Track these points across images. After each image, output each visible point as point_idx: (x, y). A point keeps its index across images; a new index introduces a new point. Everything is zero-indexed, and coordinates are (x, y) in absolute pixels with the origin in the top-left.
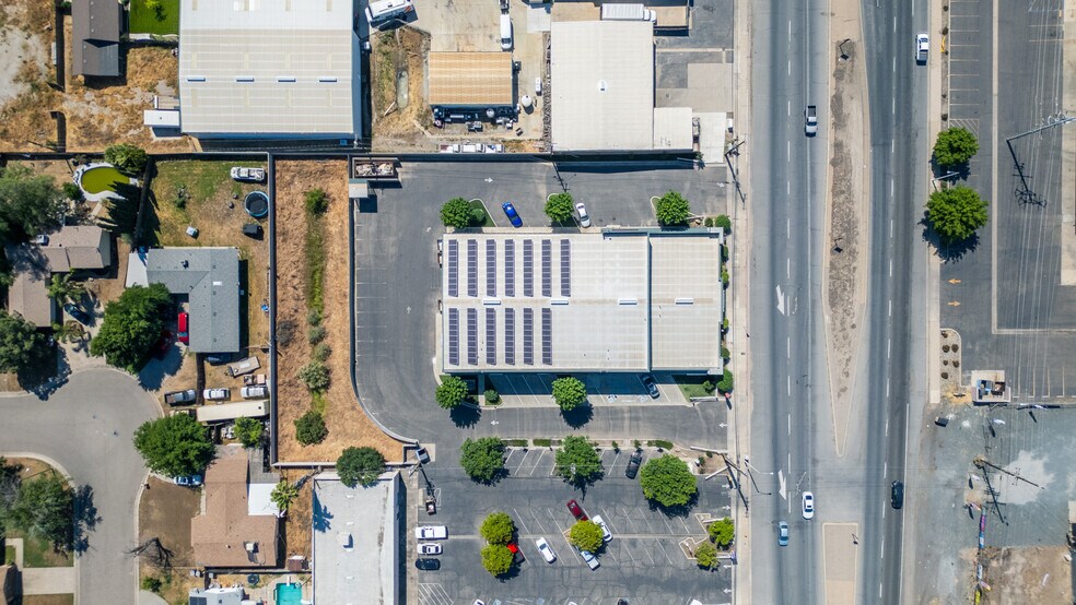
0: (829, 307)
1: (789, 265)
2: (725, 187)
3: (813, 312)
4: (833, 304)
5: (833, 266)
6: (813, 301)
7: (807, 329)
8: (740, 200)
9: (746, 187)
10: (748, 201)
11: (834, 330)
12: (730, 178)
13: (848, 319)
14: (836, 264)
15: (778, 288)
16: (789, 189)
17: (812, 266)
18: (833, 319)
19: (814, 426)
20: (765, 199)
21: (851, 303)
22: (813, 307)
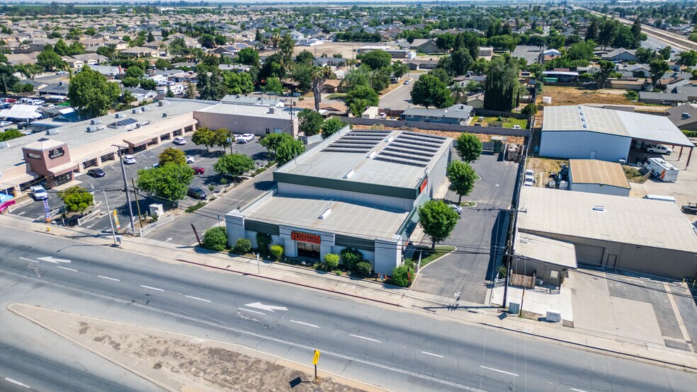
0: (214, 346)
1: (311, 326)
2: (454, 298)
3: (223, 330)
4: (214, 352)
5: (272, 367)
6: (238, 335)
7: (206, 319)
8: (428, 305)
9: (443, 316)
10: (425, 313)
11: (177, 342)
12: (461, 303)
13: (175, 363)
14: (274, 373)
15: (285, 309)
16: (428, 354)
17: (291, 347)
18: (191, 347)
19: (78, 295)
20: (423, 328)
21: (196, 374)
22: (229, 332)
